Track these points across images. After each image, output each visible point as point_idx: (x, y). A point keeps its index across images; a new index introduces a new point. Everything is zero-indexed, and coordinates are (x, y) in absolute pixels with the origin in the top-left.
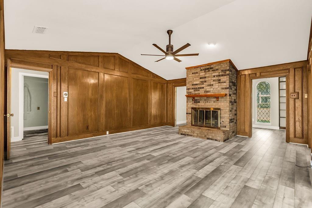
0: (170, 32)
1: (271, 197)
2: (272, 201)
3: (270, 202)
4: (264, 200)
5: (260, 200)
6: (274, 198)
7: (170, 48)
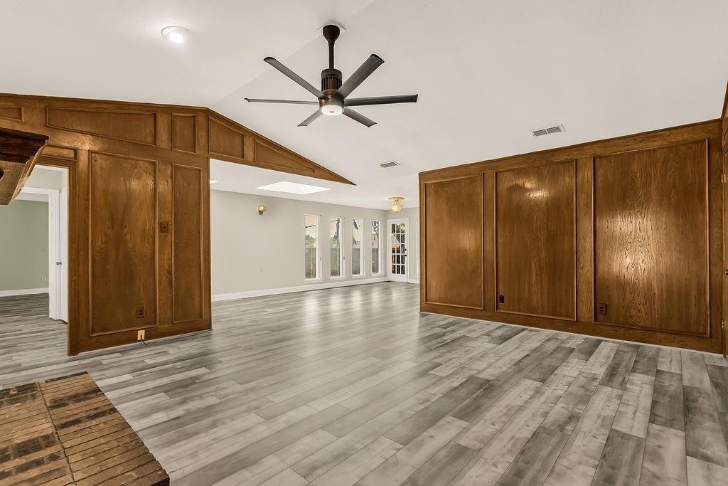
0: (332, 33)
7: (331, 78)
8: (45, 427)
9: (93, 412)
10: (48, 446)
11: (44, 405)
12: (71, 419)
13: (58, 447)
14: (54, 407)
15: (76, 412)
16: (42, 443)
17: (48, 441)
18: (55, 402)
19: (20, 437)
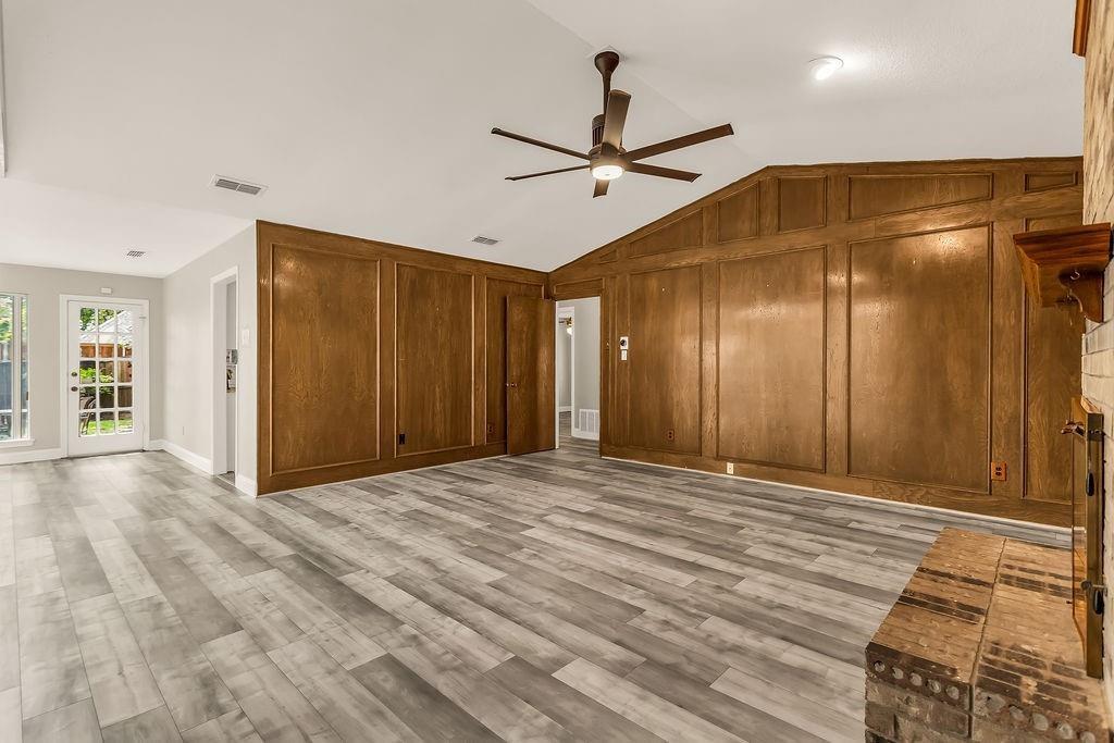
0: (609, 62)
1: (153, 650)
2: (144, 643)
3: (149, 639)
4: (165, 634)
5: (170, 628)
6: (147, 653)
8: (1002, 592)
9: (942, 579)
10: (1010, 577)
11: (989, 622)
12: (971, 586)
13: (1001, 570)
14: (979, 611)
15: (960, 590)
16: (1014, 581)
17: (1008, 580)
18: (971, 617)
19: (1036, 597)
